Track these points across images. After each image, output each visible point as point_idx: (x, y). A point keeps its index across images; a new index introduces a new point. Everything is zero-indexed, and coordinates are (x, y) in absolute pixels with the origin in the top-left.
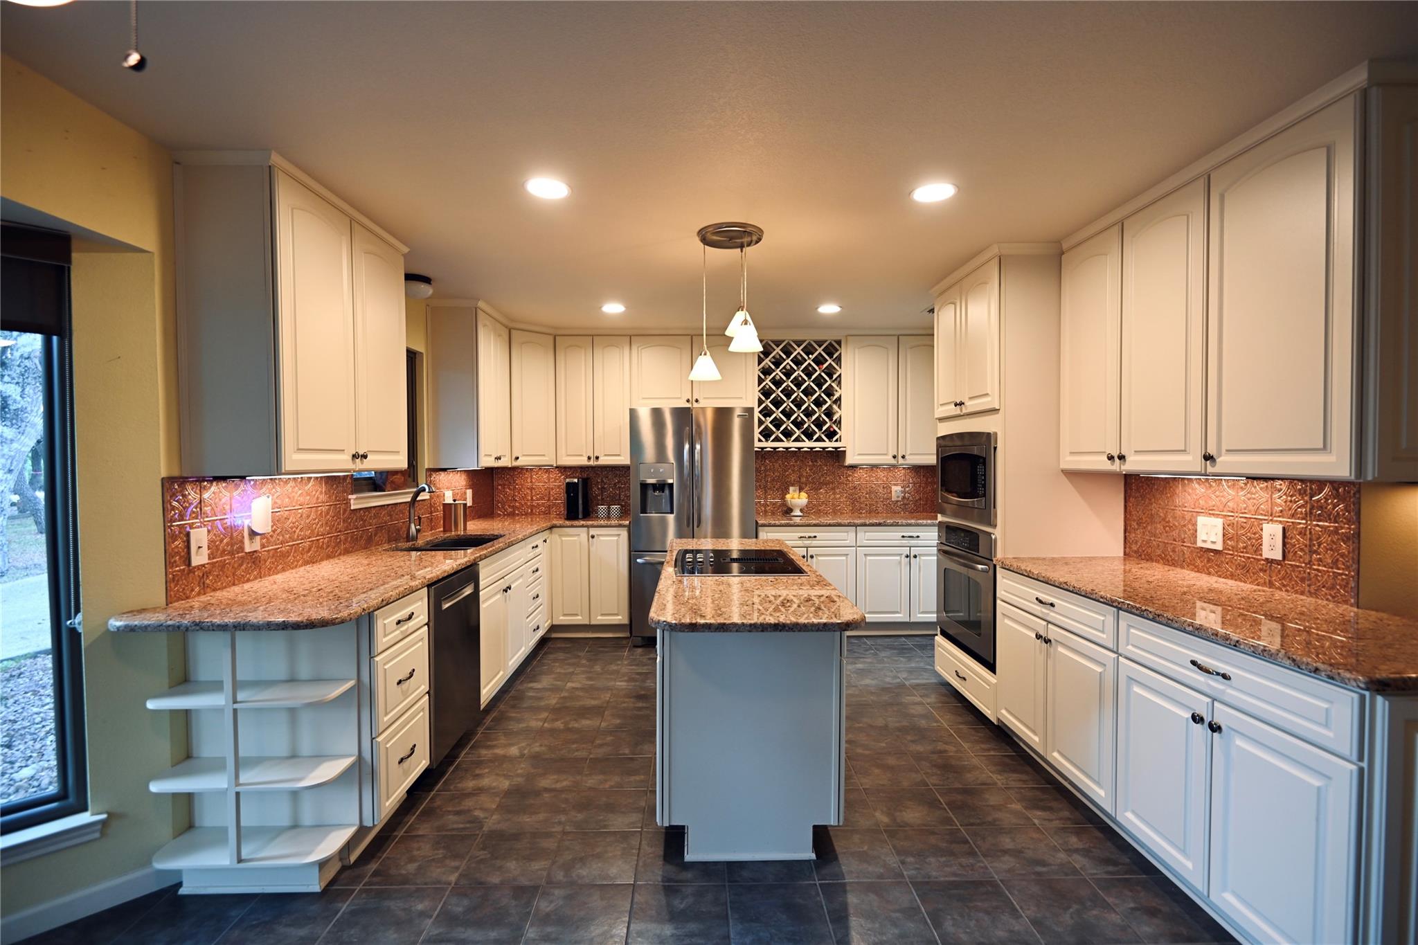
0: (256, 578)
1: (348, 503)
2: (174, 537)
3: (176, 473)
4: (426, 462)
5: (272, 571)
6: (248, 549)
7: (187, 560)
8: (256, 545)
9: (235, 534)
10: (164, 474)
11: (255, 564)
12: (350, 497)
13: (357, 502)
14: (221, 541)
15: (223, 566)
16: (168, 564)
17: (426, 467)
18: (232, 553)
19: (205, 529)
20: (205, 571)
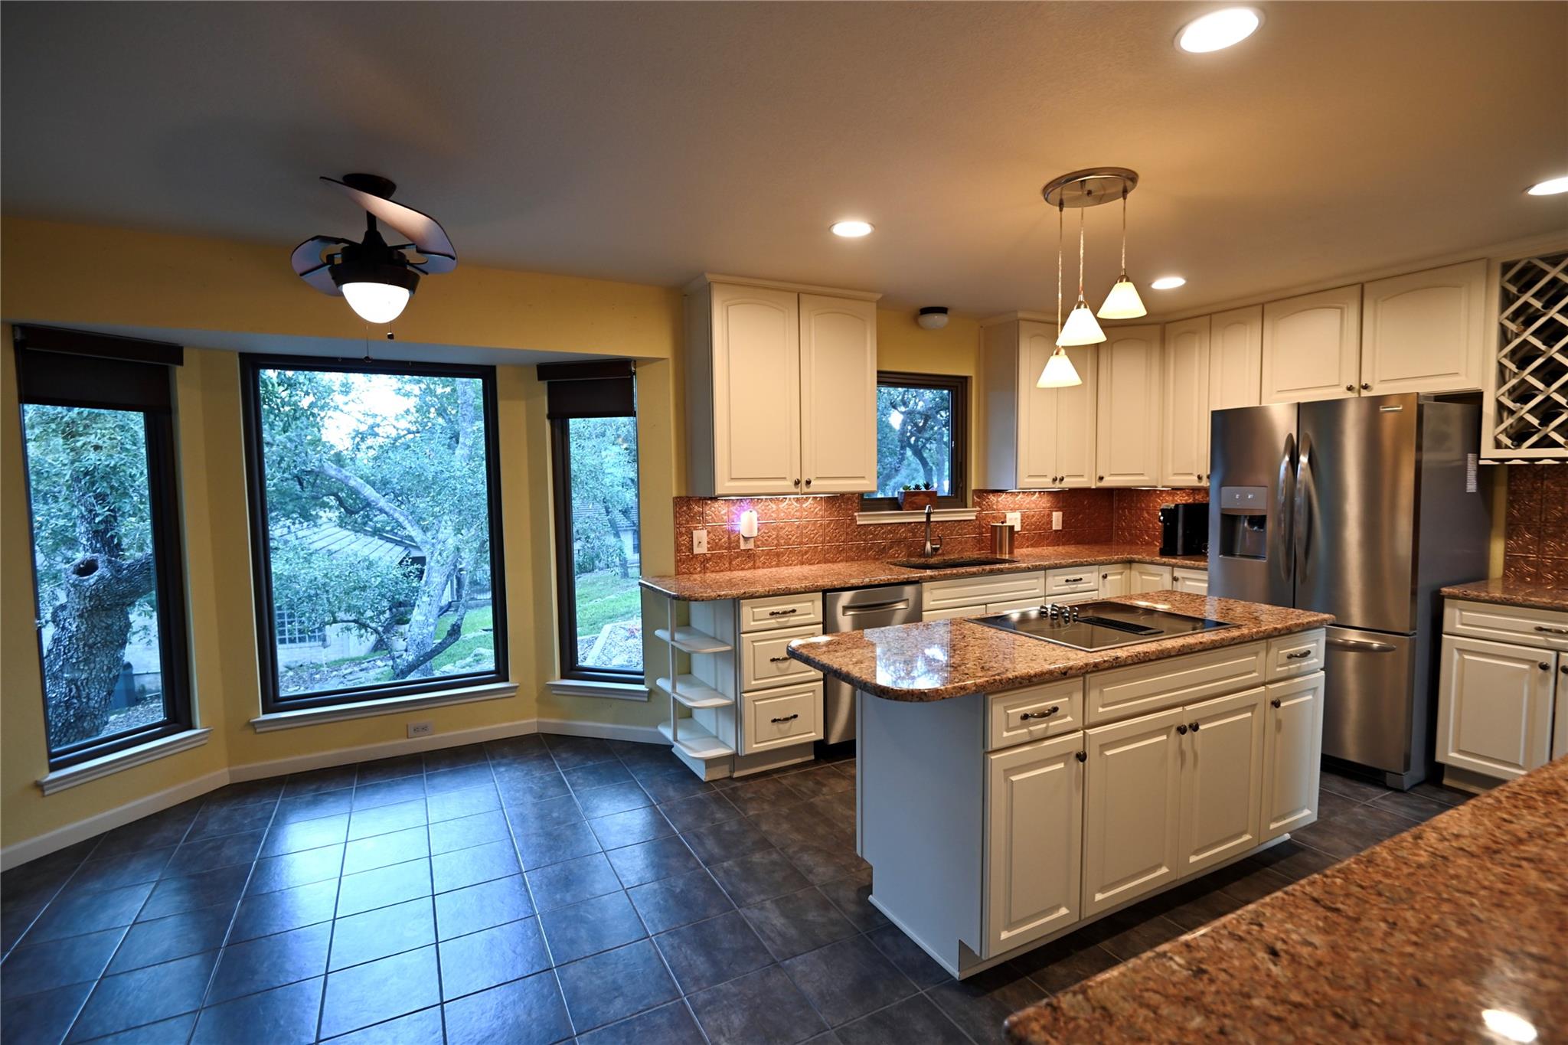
0: (749, 568)
1: (853, 519)
2: (682, 534)
3: (683, 494)
4: (974, 484)
5: (764, 566)
6: (743, 547)
7: (691, 549)
8: (751, 545)
9: (732, 536)
10: (675, 494)
11: (749, 558)
12: (856, 514)
13: (862, 519)
14: (720, 540)
15: (721, 557)
16: (678, 550)
17: (973, 488)
18: (729, 548)
19: (705, 531)
20: (704, 560)
